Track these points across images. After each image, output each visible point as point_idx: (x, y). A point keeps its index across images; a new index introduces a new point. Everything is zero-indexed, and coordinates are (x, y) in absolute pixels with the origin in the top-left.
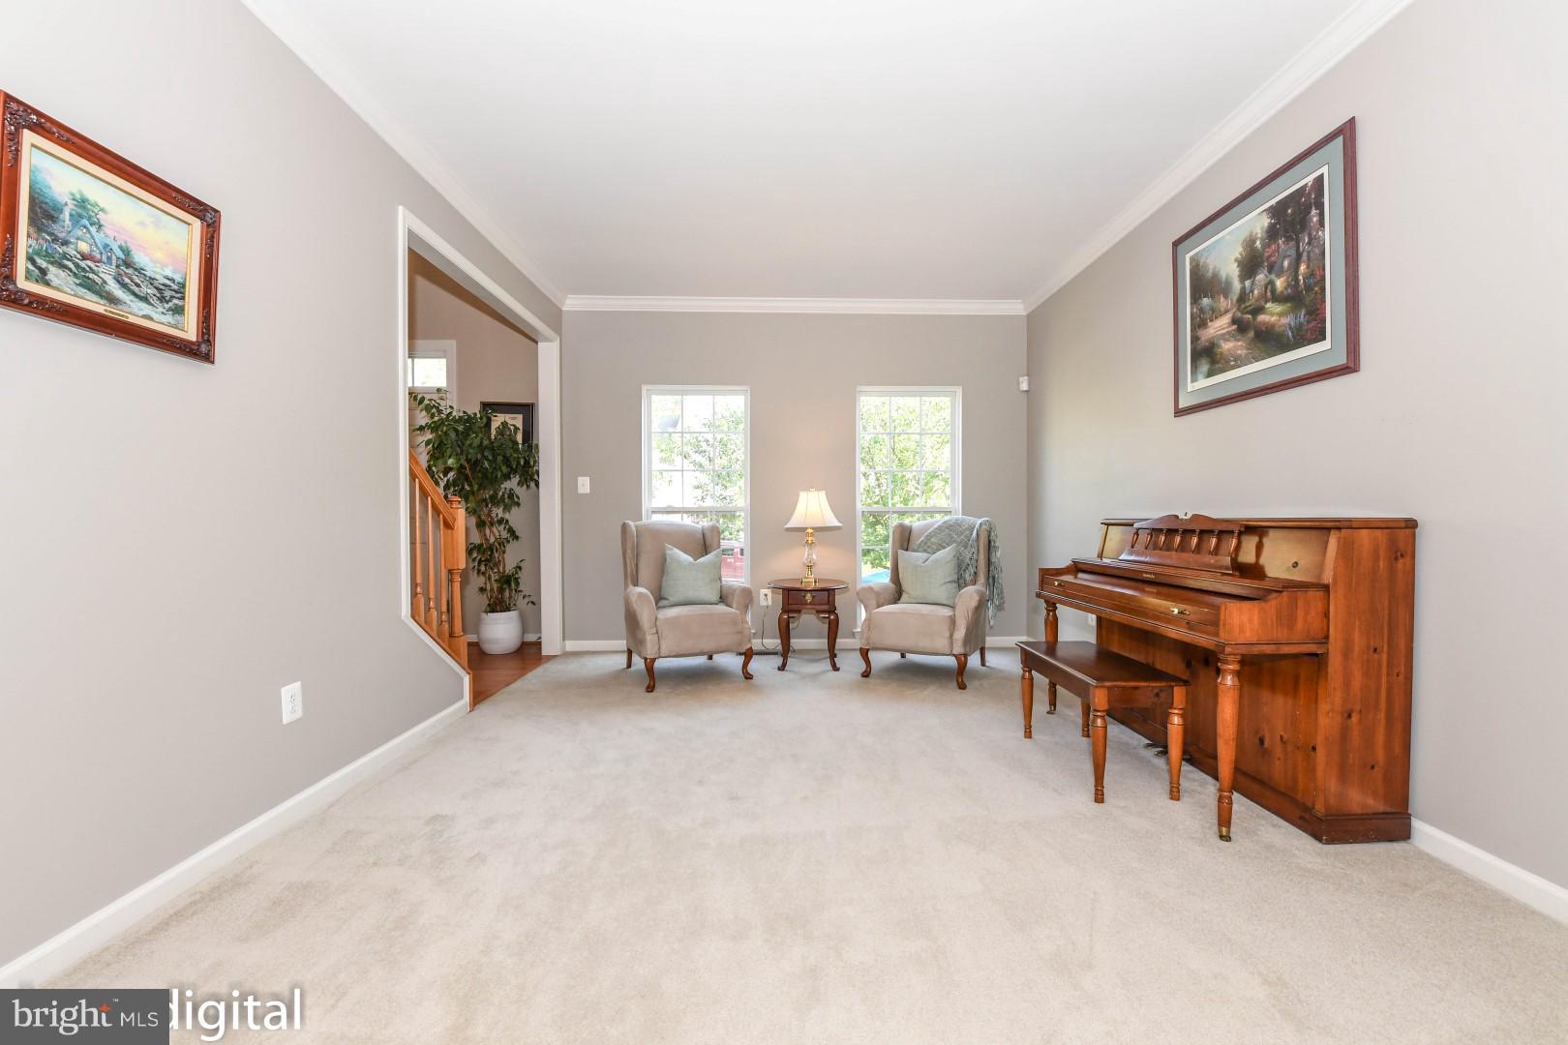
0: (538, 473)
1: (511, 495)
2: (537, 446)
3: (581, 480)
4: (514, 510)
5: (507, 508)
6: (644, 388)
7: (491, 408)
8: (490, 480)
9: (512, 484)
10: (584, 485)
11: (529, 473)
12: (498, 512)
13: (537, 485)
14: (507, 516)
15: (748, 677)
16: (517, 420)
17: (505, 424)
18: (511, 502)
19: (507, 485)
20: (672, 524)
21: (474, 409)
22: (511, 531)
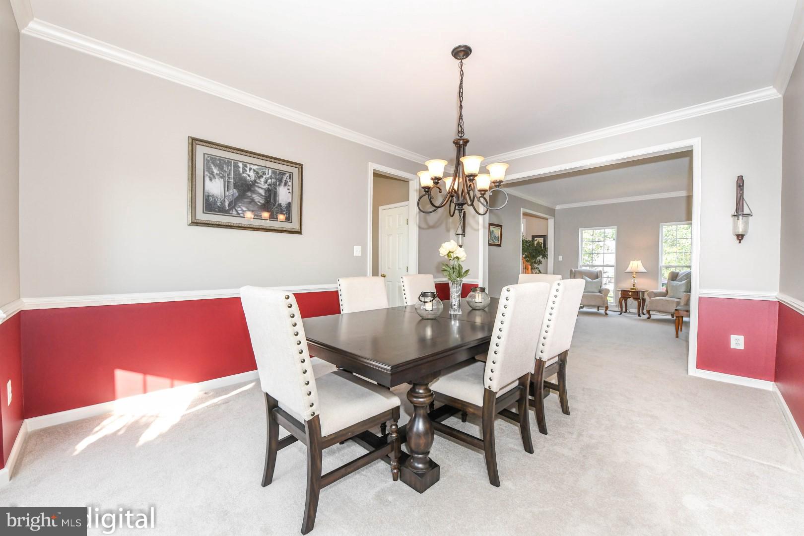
0: (547, 254)
1: (540, 261)
2: (547, 248)
3: (560, 257)
4: (540, 265)
5: (539, 265)
6: (580, 229)
7: (534, 237)
8: (535, 257)
9: (540, 258)
10: (561, 258)
11: (545, 256)
12: (536, 266)
13: (547, 258)
14: (538, 267)
15: (606, 314)
16: (541, 240)
17: (538, 242)
18: (540, 262)
19: (539, 258)
20: (586, 270)
21: (530, 239)
22: (539, 271)
